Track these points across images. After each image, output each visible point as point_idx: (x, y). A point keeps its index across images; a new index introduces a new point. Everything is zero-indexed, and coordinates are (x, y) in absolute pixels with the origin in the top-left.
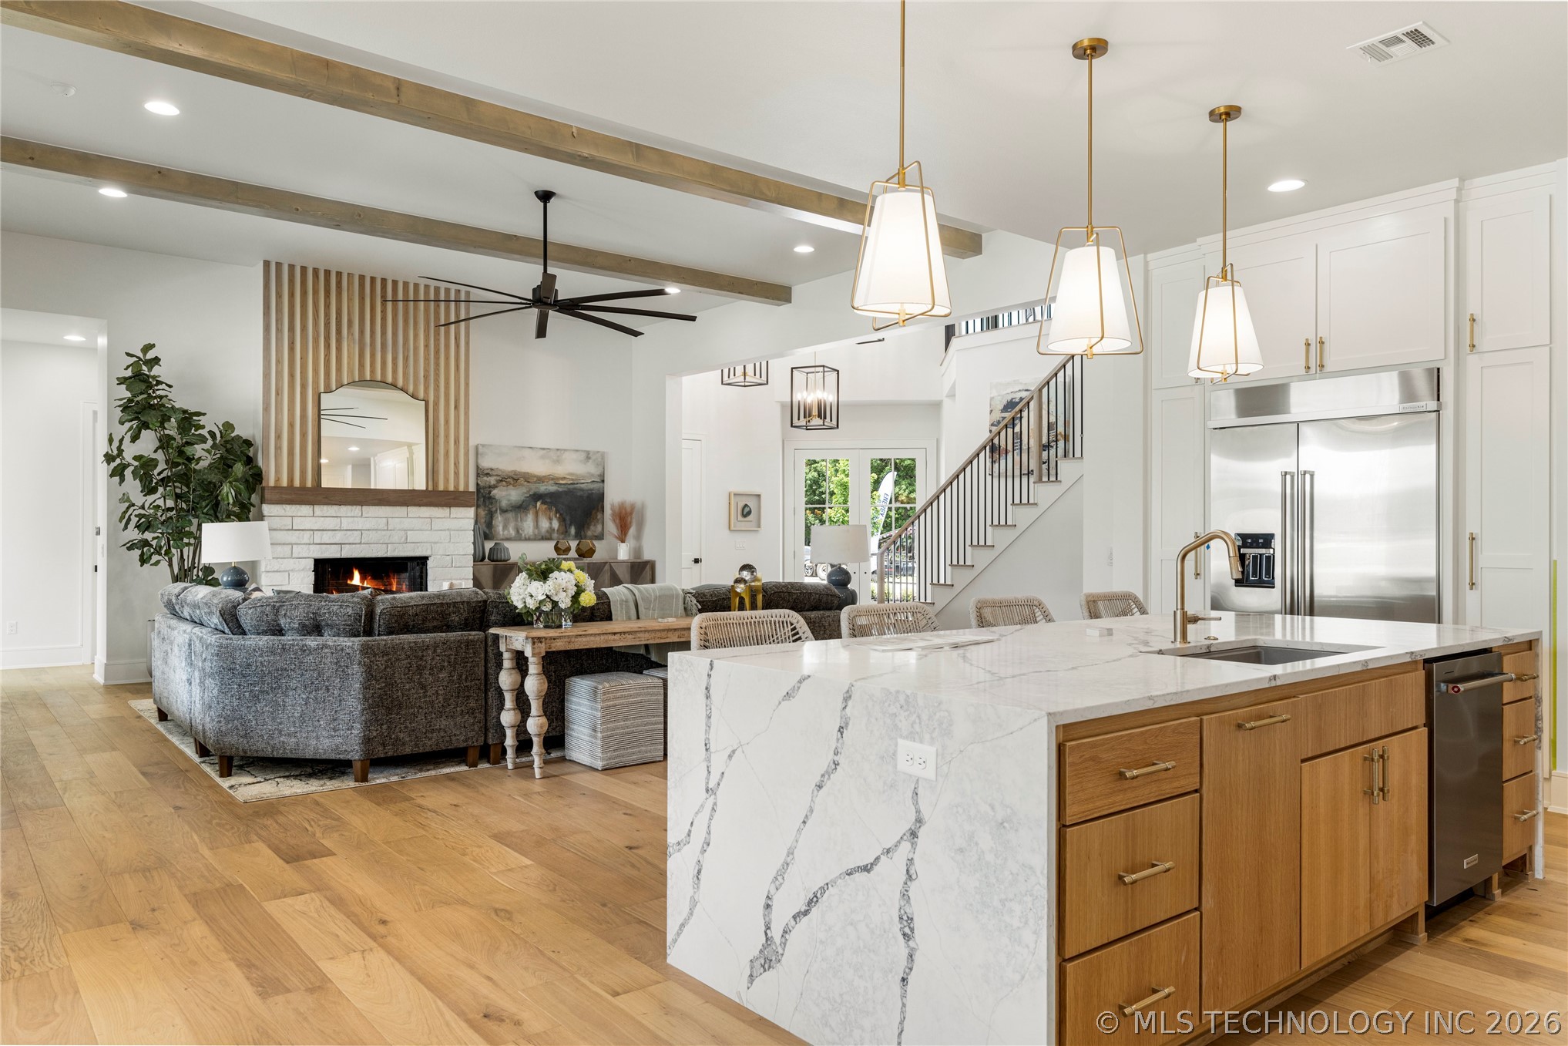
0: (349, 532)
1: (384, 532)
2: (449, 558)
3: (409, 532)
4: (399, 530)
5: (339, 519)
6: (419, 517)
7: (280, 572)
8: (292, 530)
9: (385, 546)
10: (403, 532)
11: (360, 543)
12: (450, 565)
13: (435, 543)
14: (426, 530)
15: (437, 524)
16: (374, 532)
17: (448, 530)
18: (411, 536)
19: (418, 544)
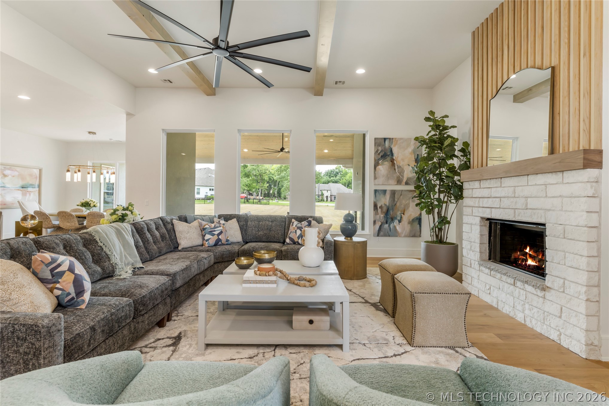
0: (494, 199)
1: (512, 199)
2: (561, 227)
3: (529, 199)
4: (522, 197)
5: (490, 189)
6: (536, 185)
7: (468, 224)
8: (472, 197)
9: (513, 211)
10: (524, 199)
11: (500, 208)
12: (562, 236)
13: (549, 210)
14: (541, 197)
15: (552, 191)
16: (506, 199)
17: (560, 196)
18: (532, 204)
19: (535, 211)
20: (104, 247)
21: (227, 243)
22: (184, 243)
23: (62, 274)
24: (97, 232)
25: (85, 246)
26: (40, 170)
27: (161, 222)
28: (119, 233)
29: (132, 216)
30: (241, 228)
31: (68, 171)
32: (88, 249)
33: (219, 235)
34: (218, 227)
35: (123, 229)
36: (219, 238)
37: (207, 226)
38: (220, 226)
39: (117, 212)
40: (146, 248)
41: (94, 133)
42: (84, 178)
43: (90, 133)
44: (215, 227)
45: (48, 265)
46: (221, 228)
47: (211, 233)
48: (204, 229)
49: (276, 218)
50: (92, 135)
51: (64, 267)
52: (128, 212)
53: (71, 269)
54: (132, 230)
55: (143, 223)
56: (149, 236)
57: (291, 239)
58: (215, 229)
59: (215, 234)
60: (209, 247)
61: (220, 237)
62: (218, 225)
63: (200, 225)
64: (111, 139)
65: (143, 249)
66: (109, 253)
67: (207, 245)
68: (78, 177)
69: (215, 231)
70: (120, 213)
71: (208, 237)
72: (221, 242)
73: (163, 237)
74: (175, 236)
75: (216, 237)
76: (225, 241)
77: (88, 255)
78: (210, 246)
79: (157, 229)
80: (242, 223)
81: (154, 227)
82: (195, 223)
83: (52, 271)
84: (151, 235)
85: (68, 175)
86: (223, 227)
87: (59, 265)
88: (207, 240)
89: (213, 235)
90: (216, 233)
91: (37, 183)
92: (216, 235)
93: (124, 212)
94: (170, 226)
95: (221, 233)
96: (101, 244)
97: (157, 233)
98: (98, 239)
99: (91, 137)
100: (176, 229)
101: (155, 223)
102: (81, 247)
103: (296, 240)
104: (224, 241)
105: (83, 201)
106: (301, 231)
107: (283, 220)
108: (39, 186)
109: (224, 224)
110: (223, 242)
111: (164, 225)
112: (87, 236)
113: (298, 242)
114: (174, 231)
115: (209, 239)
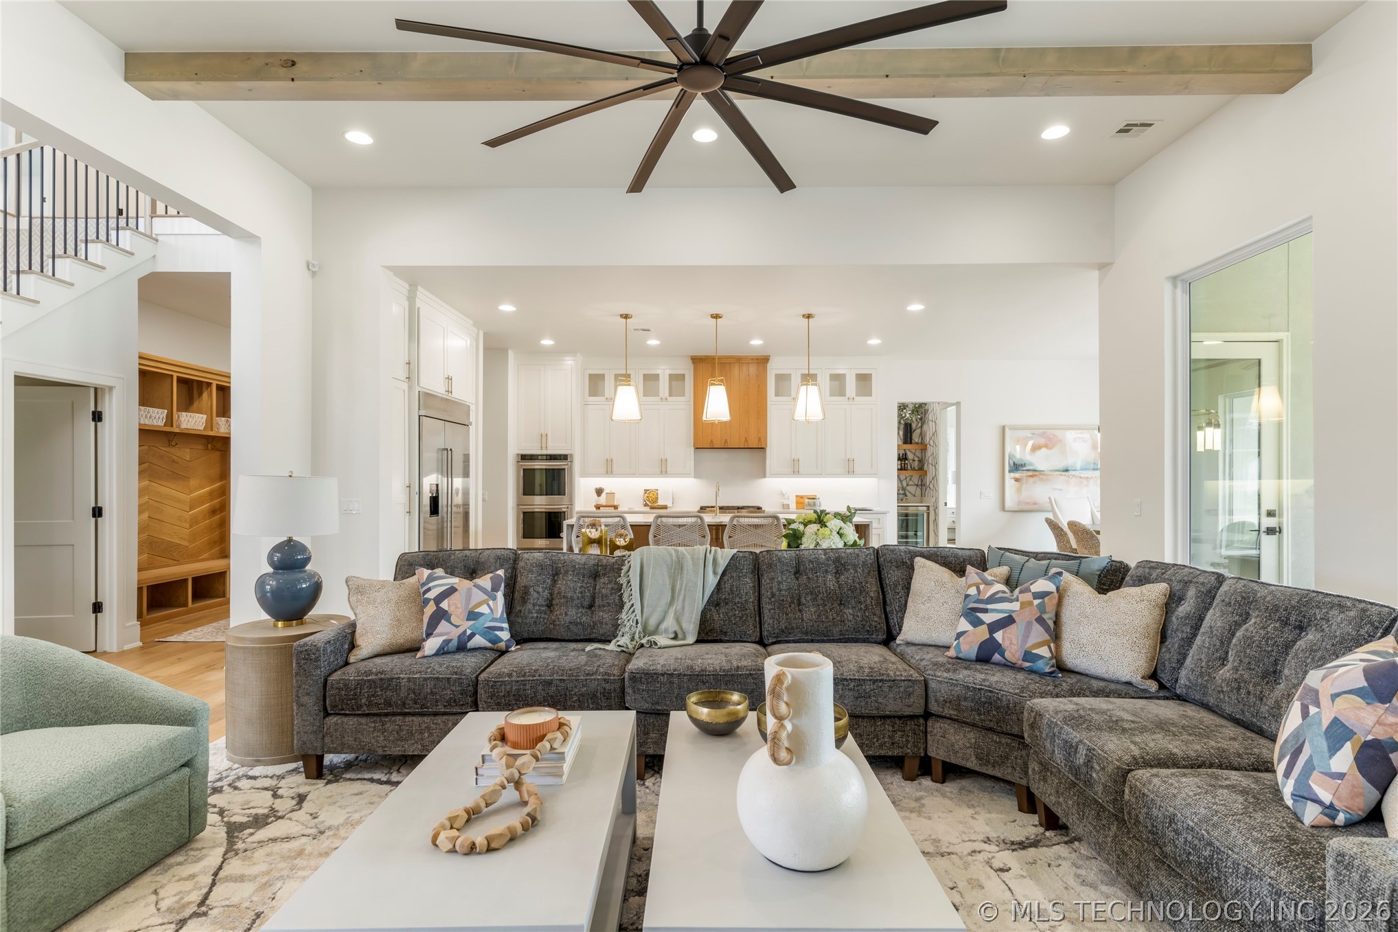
21: (1027, 664)
22: (912, 629)
33: (994, 627)
34: (1000, 600)
36: (992, 639)
37: (972, 590)
38: (1016, 599)
44: (992, 599)
46: (1015, 606)
47: (973, 615)
48: (965, 598)
58: (989, 607)
59: (981, 622)
60: (957, 658)
61: (999, 636)
62: (1016, 594)
67: (952, 653)
69: (986, 611)
71: (964, 625)
72: (1002, 655)
74: (906, 605)
75: (982, 633)
76: (1020, 654)
78: (960, 655)
80: (1178, 611)
86: (1023, 605)
88: (958, 636)
89: (977, 623)
90: (988, 618)
92: (985, 627)
94: (893, 576)
95: (1008, 621)
100: (913, 585)
104: (1013, 653)
110: (1007, 654)
111: (873, 569)
114: (908, 588)
115: (965, 632)
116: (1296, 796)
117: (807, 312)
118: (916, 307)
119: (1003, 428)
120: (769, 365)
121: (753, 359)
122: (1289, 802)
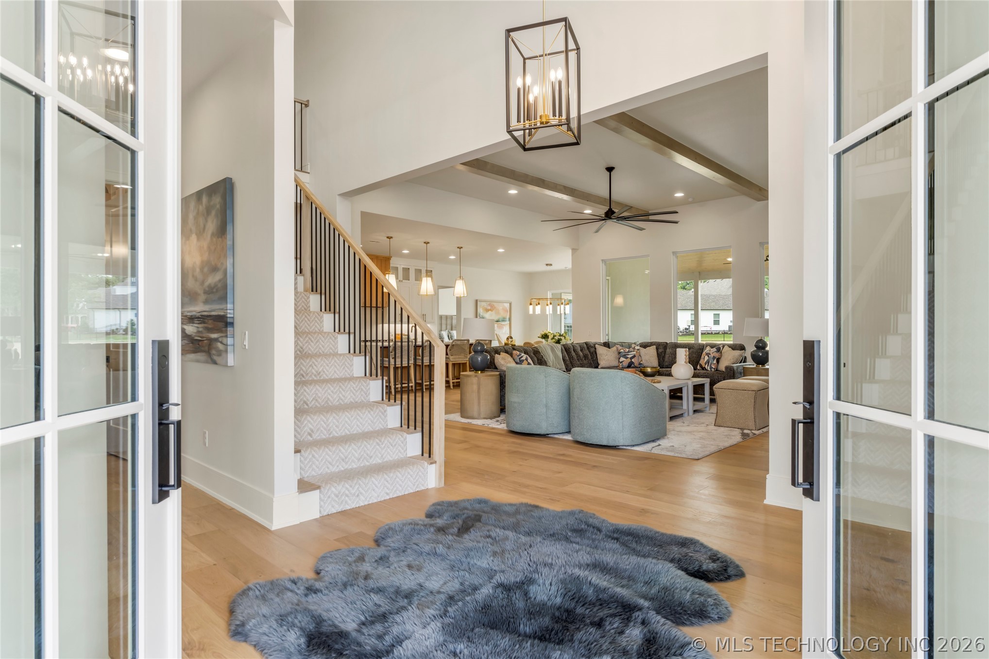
20: (543, 356)
21: (639, 366)
22: (603, 363)
23: (523, 360)
24: (540, 347)
25: (534, 354)
26: (510, 304)
27: (585, 345)
28: (552, 349)
29: (565, 341)
30: (659, 355)
31: (531, 304)
32: (536, 356)
33: (631, 358)
34: (631, 352)
35: (555, 347)
36: (631, 361)
37: (622, 351)
38: (634, 351)
39: (555, 338)
40: (571, 363)
41: (551, 265)
42: (543, 310)
43: (547, 265)
44: (629, 352)
45: (518, 356)
46: (635, 353)
47: (625, 356)
48: (619, 353)
49: (693, 346)
50: (549, 267)
51: (524, 358)
52: (563, 338)
53: (526, 359)
54: (562, 349)
55: (571, 345)
56: (574, 354)
57: (701, 366)
59: (628, 358)
61: (633, 360)
62: (633, 350)
63: (617, 348)
64: (566, 268)
65: (568, 362)
66: (546, 360)
67: (621, 366)
68: (538, 309)
69: (628, 355)
70: (556, 338)
71: (622, 359)
73: (585, 356)
74: (597, 357)
75: (629, 360)
76: (638, 364)
77: (536, 359)
78: (623, 367)
79: (581, 350)
80: (660, 351)
81: (579, 349)
82: (614, 348)
83: (520, 359)
84: (576, 354)
85: (531, 307)
86: (636, 352)
87: (522, 357)
88: (621, 362)
91: (508, 317)
93: (559, 337)
94: (592, 350)
95: (634, 356)
96: (542, 355)
97: (581, 354)
98: (540, 351)
99: (549, 268)
100: (598, 352)
101: (580, 346)
102: (532, 354)
103: (703, 366)
104: (636, 364)
105: (543, 333)
106: (708, 356)
107: (701, 347)
108: (510, 320)
109: (638, 350)
110: (635, 364)
111: (588, 348)
112: (535, 349)
113: (705, 368)
114: (596, 353)
115: (623, 361)
116: (710, 368)
117: (460, 246)
118: (501, 250)
119: (477, 301)
120: (391, 261)
121: (384, 257)
122: (709, 369)
